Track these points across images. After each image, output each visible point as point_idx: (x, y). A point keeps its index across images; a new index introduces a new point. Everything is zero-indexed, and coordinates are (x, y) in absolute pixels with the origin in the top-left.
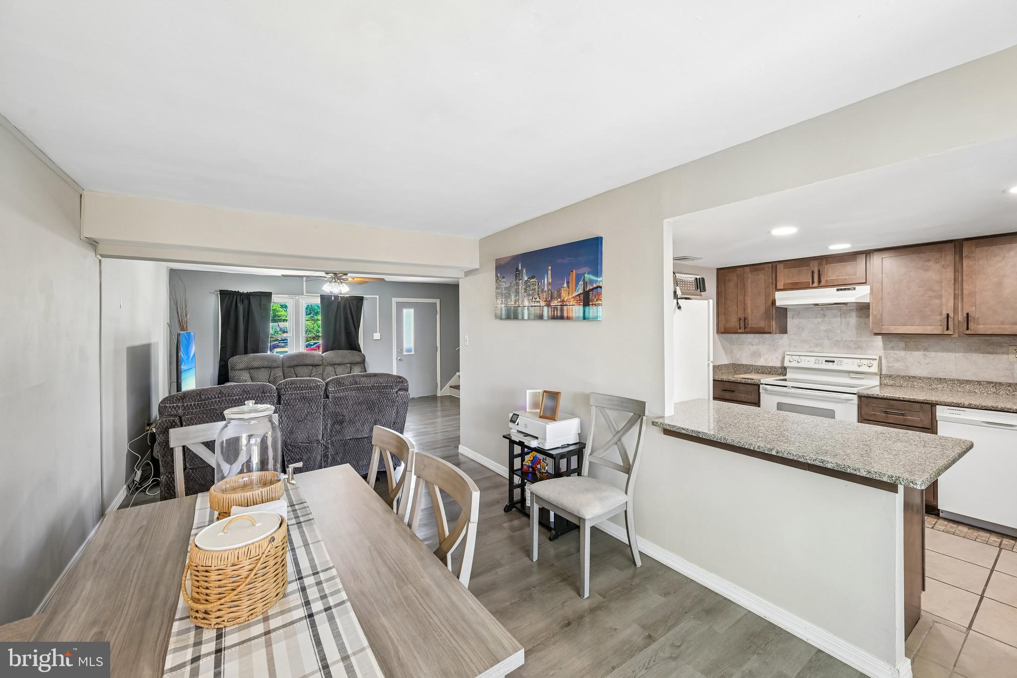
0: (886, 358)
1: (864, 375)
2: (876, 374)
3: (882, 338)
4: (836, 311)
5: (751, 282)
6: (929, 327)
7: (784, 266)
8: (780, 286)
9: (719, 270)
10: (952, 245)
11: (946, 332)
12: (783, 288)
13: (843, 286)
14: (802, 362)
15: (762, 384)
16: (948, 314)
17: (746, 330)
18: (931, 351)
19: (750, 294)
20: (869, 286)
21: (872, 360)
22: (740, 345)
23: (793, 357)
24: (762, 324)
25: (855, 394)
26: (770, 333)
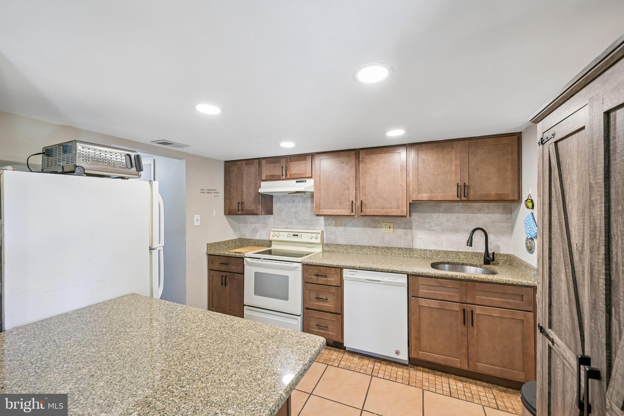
0: (326, 232)
1: (314, 245)
2: (319, 244)
3: (324, 218)
4: (300, 198)
5: (246, 173)
6: (343, 210)
7: (266, 161)
8: (264, 178)
9: (226, 162)
10: (354, 152)
11: (352, 214)
12: (265, 179)
13: (300, 179)
14: (280, 236)
15: (246, 257)
16: (352, 201)
17: (244, 212)
18: (348, 227)
19: (245, 183)
20: (313, 180)
21: (317, 234)
22: (245, 223)
23: (275, 232)
24: (253, 207)
25: (300, 263)
26: (257, 214)
